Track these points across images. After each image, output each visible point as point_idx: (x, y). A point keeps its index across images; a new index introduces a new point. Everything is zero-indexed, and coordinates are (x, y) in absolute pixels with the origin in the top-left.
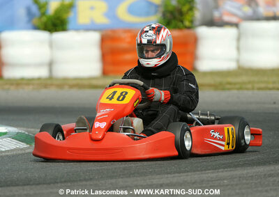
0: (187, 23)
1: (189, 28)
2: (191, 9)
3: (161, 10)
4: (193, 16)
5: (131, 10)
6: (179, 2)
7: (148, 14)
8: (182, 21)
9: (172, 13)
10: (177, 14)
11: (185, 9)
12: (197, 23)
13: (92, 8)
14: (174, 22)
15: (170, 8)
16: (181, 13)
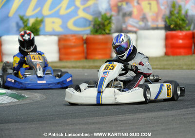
0: (107, 31)
1: (109, 34)
2: (110, 23)
3: (93, 23)
4: (111, 27)
5: (75, 24)
6: (102, 19)
7: (85, 26)
8: (105, 30)
9: (99, 25)
10: (101, 26)
11: (106, 23)
12: (113, 31)
13: (53, 22)
14: (100, 31)
15: (98, 23)
16: (104, 25)
